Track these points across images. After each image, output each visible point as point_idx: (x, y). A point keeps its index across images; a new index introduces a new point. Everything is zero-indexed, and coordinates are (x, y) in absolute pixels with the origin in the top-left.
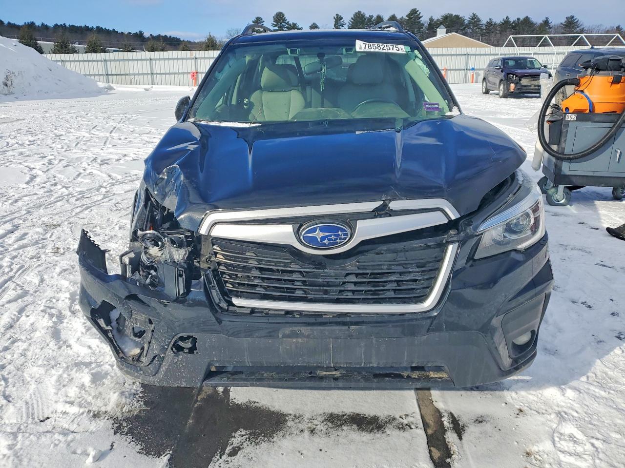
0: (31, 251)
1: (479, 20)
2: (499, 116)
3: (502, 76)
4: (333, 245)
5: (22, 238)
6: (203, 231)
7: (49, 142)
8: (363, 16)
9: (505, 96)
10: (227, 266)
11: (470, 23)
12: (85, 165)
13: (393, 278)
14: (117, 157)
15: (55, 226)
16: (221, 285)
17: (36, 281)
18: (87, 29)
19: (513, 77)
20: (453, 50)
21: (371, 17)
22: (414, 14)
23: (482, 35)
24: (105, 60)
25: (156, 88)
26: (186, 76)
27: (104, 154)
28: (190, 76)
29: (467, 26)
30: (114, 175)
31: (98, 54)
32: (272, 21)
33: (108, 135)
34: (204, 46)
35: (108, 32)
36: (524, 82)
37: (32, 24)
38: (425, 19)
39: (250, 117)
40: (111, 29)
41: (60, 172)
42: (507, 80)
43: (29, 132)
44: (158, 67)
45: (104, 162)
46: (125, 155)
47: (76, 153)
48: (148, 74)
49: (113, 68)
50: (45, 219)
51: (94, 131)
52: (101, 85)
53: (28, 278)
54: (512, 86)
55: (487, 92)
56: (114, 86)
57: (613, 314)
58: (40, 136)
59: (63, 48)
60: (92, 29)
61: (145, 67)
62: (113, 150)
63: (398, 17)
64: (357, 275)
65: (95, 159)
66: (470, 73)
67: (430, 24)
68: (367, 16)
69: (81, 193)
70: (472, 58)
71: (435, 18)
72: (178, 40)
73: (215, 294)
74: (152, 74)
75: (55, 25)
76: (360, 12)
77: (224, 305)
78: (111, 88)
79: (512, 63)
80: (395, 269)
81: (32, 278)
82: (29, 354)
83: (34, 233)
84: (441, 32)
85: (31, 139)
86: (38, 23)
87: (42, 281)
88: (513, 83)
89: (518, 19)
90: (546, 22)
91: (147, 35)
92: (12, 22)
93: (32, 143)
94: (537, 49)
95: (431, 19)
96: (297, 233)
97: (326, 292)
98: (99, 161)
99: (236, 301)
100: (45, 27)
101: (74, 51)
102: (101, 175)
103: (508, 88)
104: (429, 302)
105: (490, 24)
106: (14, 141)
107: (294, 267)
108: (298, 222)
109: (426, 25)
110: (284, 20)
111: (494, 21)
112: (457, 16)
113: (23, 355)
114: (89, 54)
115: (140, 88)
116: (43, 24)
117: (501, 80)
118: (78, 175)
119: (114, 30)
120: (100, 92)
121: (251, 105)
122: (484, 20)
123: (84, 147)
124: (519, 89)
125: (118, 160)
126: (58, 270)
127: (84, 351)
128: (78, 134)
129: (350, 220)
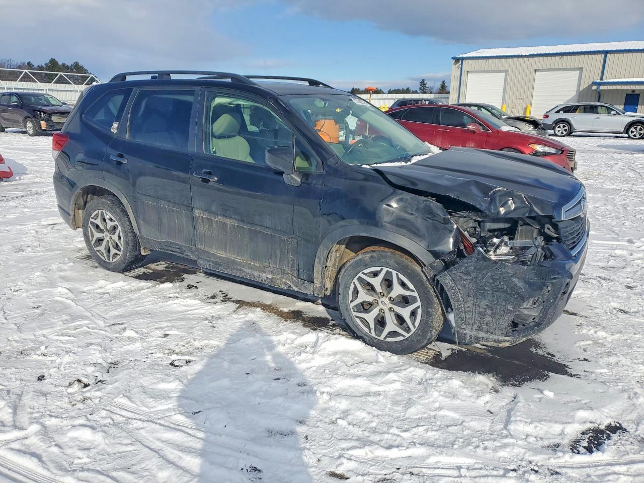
9: (36, 134)
19: (41, 114)
36: (55, 119)
42: (34, 117)
54: (43, 123)
88: (43, 120)
94: (52, 86)
103: (40, 125)
117: (26, 117)
124: (51, 126)
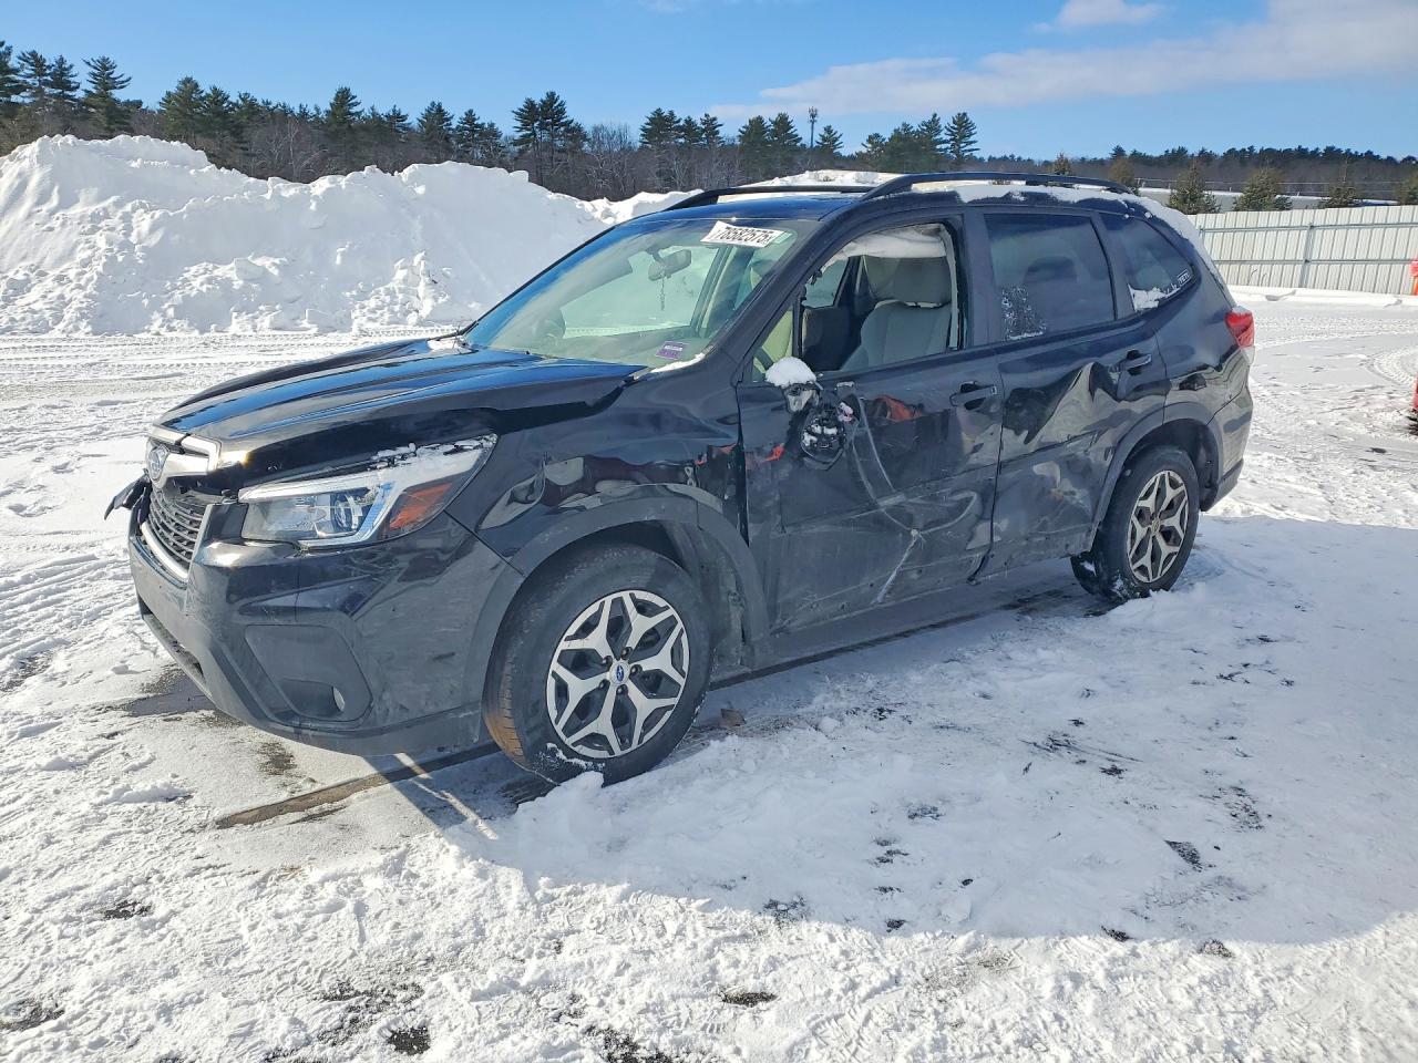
26: (1397, 268)
31: (1263, 214)
44: (1324, 245)
48: (1295, 262)
61: (1293, 245)
74: (1307, 261)
75: (1229, 151)
92: (1142, 150)
101: (1210, 208)
114: (1242, 214)
116: (1202, 152)
119: (1369, 153)
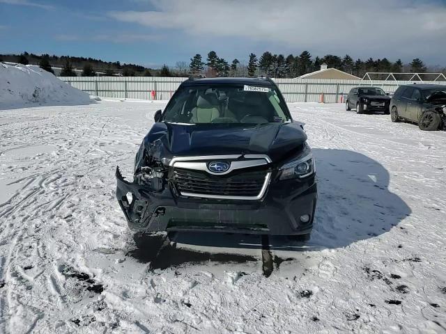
0: (71, 187)
1: (351, 60)
2: (351, 126)
3: (358, 99)
4: (222, 171)
5: (65, 181)
6: (171, 165)
7: (67, 132)
8: (270, 55)
9: (360, 113)
10: (179, 179)
11: (344, 61)
12: (90, 146)
13: (246, 185)
14: (109, 142)
15: (81, 176)
16: (177, 187)
17: (78, 200)
18: (83, 59)
19: (365, 100)
20: (329, 81)
21: (276, 56)
22: (305, 55)
23: (353, 70)
24: (96, 81)
25: (128, 100)
26: (148, 93)
27: (101, 140)
28: (151, 93)
29: (343, 64)
30: (109, 152)
31: (92, 78)
32: (207, 57)
33: (101, 129)
34: (160, 73)
35: (96, 62)
37: (47, 55)
38: (313, 59)
39: (191, 121)
40: (98, 60)
41: (78, 149)
42: (361, 102)
43: (53, 126)
44: (130, 86)
45: (102, 145)
46: (114, 141)
47: (84, 139)
48: (123, 91)
49: (101, 86)
50: (75, 173)
51: (92, 126)
52: (92, 97)
53: (73, 199)
55: (349, 109)
56: (101, 98)
57: (371, 225)
58: (60, 128)
59: (68, 72)
60: (86, 59)
61: (121, 86)
62: (106, 138)
63: (294, 56)
64: (231, 184)
65: (96, 143)
66: (340, 96)
67: (316, 62)
68: (273, 55)
69: (91, 160)
70: (341, 87)
71: (320, 58)
72: (142, 68)
73: (174, 190)
74: (126, 91)
75: (62, 56)
76: (268, 52)
77: (177, 195)
78: (99, 100)
79: (366, 91)
80: (246, 182)
81: (75, 199)
82: (82, 228)
83: (71, 179)
84: (324, 68)
85: (56, 130)
86: (51, 55)
87: (80, 200)
88: (365, 104)
89: (379, 60)
90: (399, 62)
91: (122, 64)
93: (56, 132)
94: (385, 82)
95: (317, 58)
96: (208, 166)
97: (218, 191)
98: (98, 143)
99: (183, 194)
100: (55, 58)
101: (74, 75)
102: (101, 151)
103: (363, 107)
104: (260, 196)
105: (359, 62)
106: (45, 131)
107: (206, 180)
108: (208, 162)
109: (314, 62)
110: (216, 57)
111: (361, 60)
112: (335, 57)
113: (79, 227)
114: (86, 77)
115: (117, 100)
116: (54, 56)
117: (358, 102)
118: (88, 151)
119: (100, 60)
120: (92, 102)
121: (191, 115)
122: (355, 60)
123: (88, 136)
124: (369, 108)
125: (110, 144)
126: (87, 196)
127: (106, 228)
128: (83, 128)
129: (229, 161)
